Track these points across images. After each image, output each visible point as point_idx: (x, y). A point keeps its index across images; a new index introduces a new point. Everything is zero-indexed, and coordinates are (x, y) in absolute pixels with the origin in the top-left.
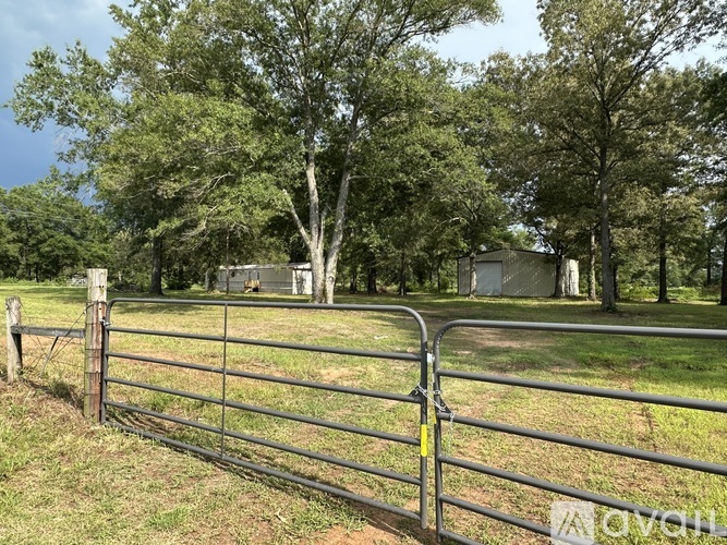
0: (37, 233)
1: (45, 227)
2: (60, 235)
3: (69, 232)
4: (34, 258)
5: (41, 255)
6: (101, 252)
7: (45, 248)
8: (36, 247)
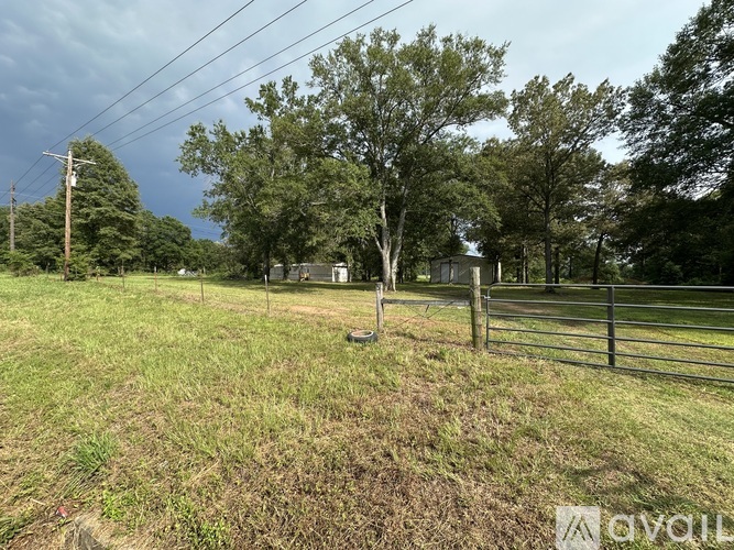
0: (154, 241)
1: (159, 238)
2: (169, 244)
3: (174, 241)
4: (151, 258)
5: (156, 256)
6: (195, 255)
7: (159, 252)
8: (152, 251)
